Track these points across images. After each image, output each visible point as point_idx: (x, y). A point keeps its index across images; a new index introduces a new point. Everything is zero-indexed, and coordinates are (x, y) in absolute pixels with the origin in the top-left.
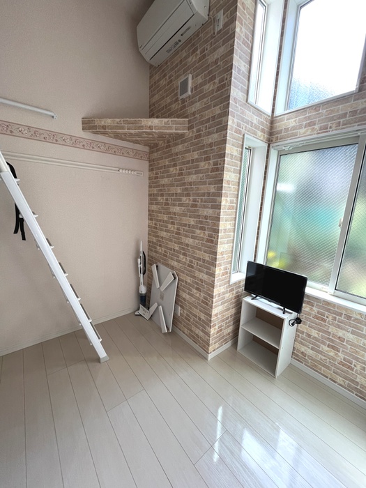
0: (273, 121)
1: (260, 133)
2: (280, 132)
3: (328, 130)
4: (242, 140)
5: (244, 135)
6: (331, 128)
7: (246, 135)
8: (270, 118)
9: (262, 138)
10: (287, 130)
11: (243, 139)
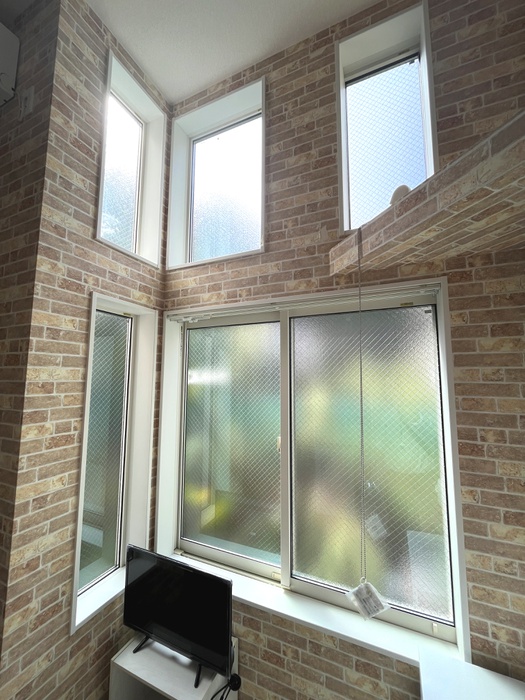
0: (165, 276)
1: (137, 293)
2: (176, 294)
3: (238, 299)
4: (86, 302)
5: (91, 294)
6: (240, 296)
7: (96, 295)
8: (159, 272)
9: (144, 301)
10: (185, 292)
11: (90, 301)
